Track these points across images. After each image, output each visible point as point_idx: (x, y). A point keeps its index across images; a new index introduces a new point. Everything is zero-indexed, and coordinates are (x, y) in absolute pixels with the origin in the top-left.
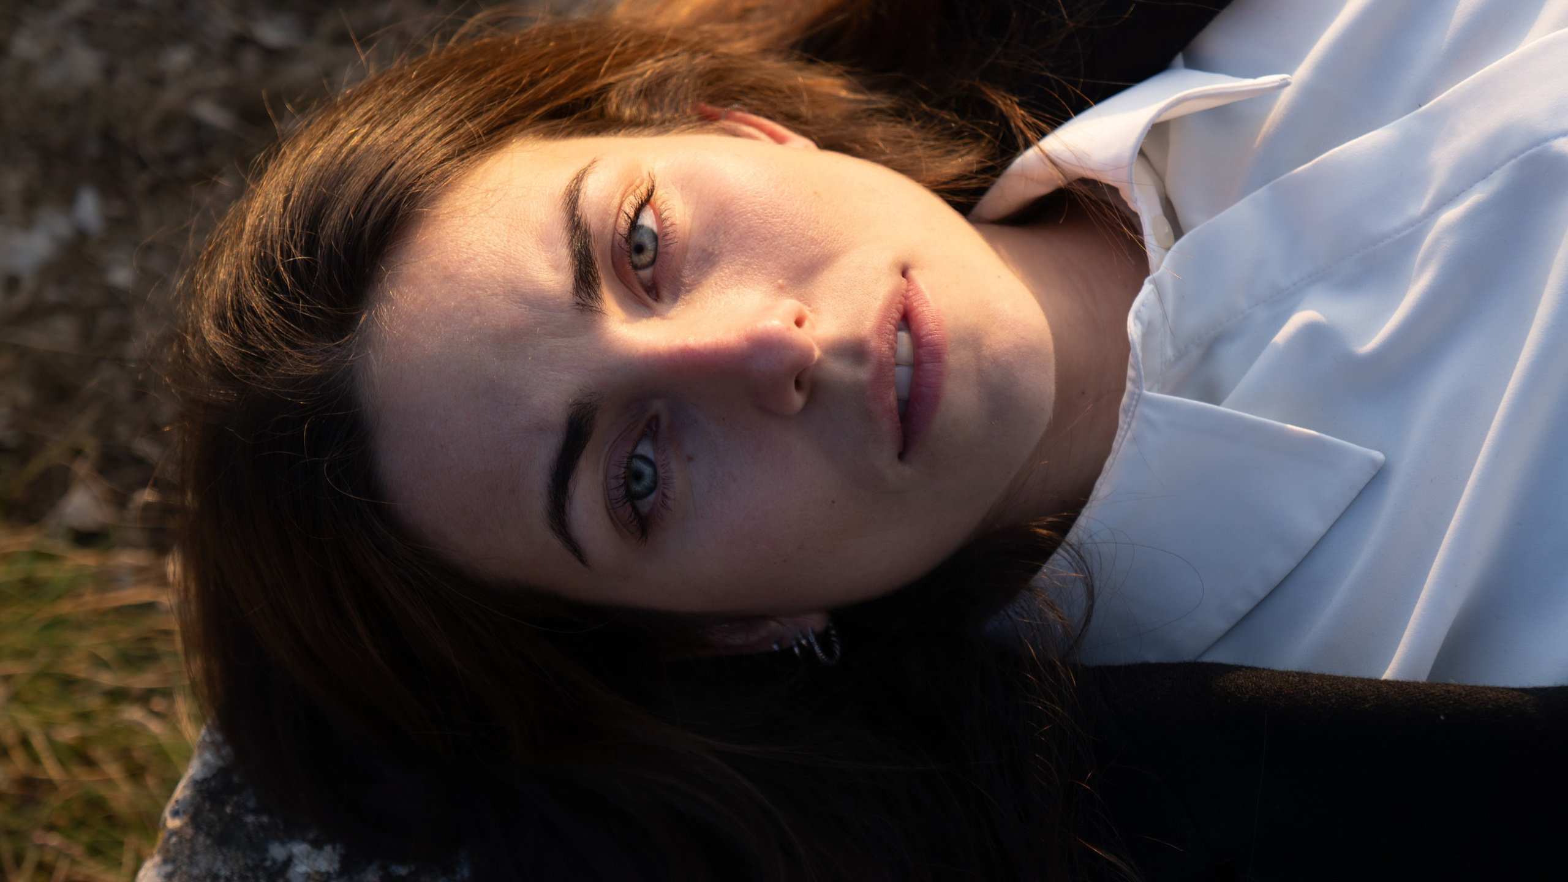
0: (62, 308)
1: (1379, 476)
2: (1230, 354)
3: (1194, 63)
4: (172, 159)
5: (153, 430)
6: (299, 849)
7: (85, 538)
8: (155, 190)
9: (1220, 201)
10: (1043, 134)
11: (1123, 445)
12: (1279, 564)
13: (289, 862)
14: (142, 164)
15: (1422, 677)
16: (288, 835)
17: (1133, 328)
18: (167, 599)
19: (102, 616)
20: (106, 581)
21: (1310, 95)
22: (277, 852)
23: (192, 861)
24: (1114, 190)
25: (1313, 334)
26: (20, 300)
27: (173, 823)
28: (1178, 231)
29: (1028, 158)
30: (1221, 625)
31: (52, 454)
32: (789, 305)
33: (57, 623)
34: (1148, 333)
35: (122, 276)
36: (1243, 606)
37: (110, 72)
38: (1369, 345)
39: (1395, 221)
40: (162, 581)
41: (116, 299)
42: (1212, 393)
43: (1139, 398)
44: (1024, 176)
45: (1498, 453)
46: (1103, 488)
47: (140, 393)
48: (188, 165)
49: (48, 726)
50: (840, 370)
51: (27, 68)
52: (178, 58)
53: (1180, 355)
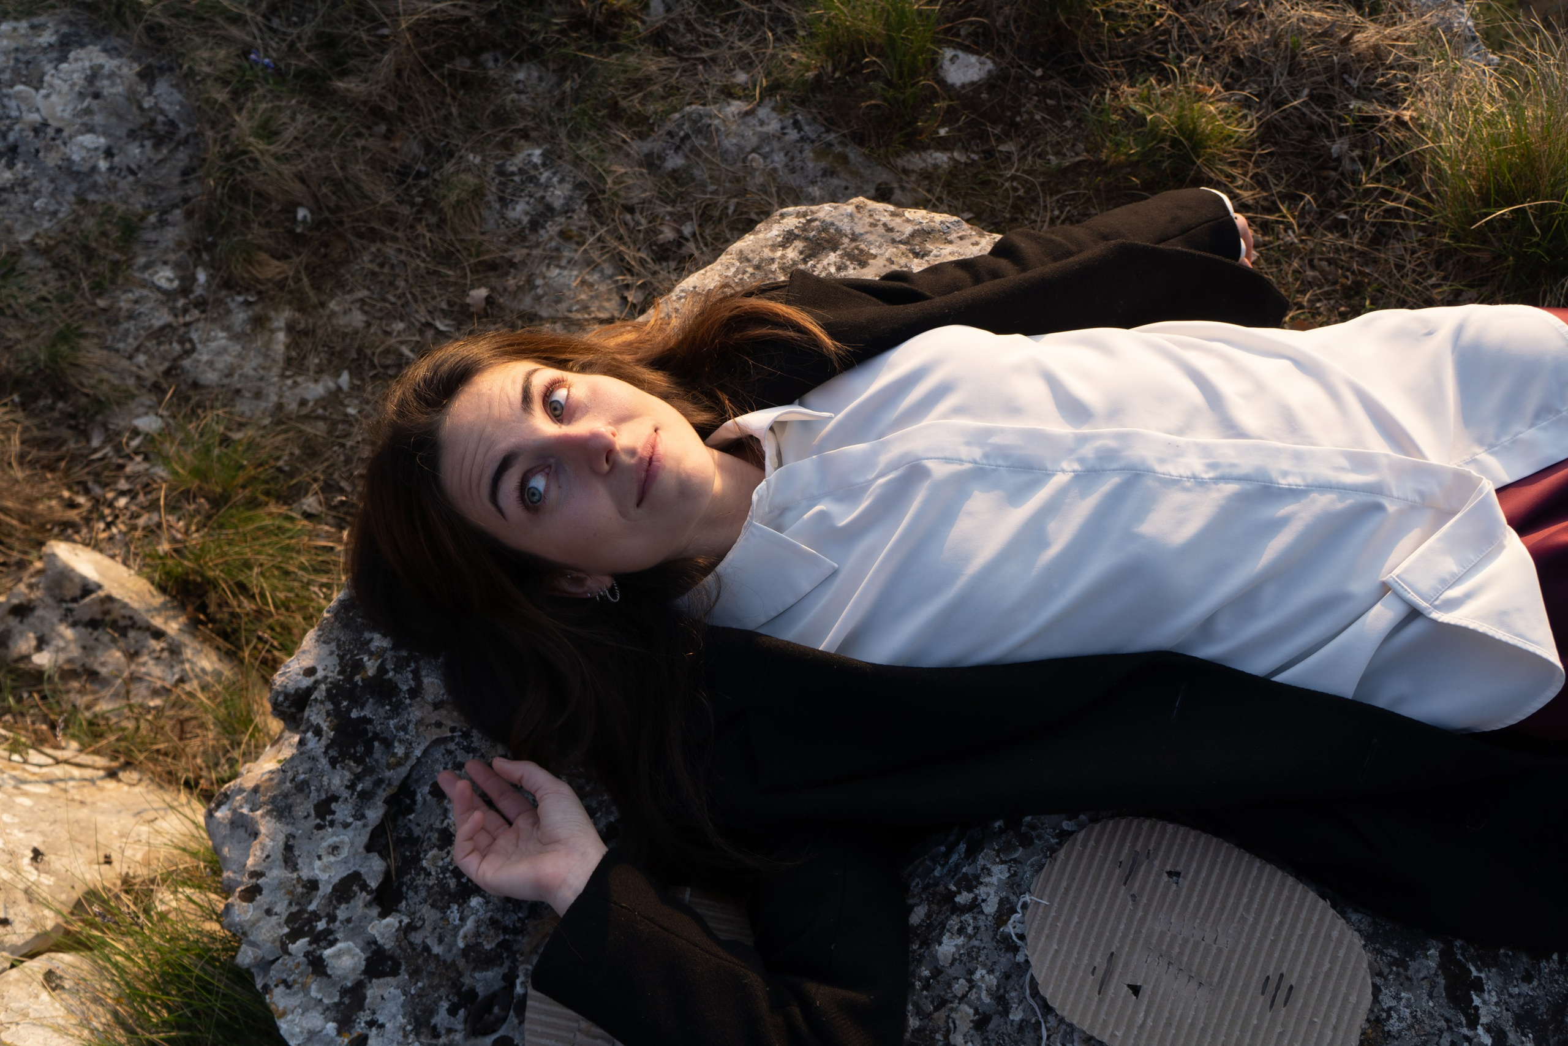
0: (323, 418)
1: (835, 573)
2: (790, 515)
3: (801, 404)
4: (386, 367)
5: (349, 478)
6: (377, 636)
7: (308, 516)
8: (374, 378)
9: (800, 456)
10: (736, 416)
11: (741, 541)
12: (790, 600)
13: (371, 640)
14: (373, 366)
15: (833, 651)
16: (374, 629)
17: (755, 497)
18: (340, 548)
19: (308, 549)
20: (314, 535)
21: (840, 426)
22: (367, 635)
23: (330, 631)
24: (758, 440)
25: (823, 516)
26: (304, 411)
27: (326, 615)
28: (780, 464)
29: (729, 423)
30: (764, 620)
31: (303, 478)
32: (611, 428)
33: (288, 548)
34: (760, 500)
35: (351, 411)
36: (774, 614)
37: (368, 325)
38: (842, 523)
39: (861, 479)
40: (340, 540)
41: (347, 419)
42: (780, 528)
43: (751, 524)
44: (727, 429)
45: (877, 572)
46: (730, 556)
47: (348, 461)
48: (391, 372)
49: (274, 589)
50: (625, 459)
51: (333, 314)
52: (400, 326)
53: (770, 512)
